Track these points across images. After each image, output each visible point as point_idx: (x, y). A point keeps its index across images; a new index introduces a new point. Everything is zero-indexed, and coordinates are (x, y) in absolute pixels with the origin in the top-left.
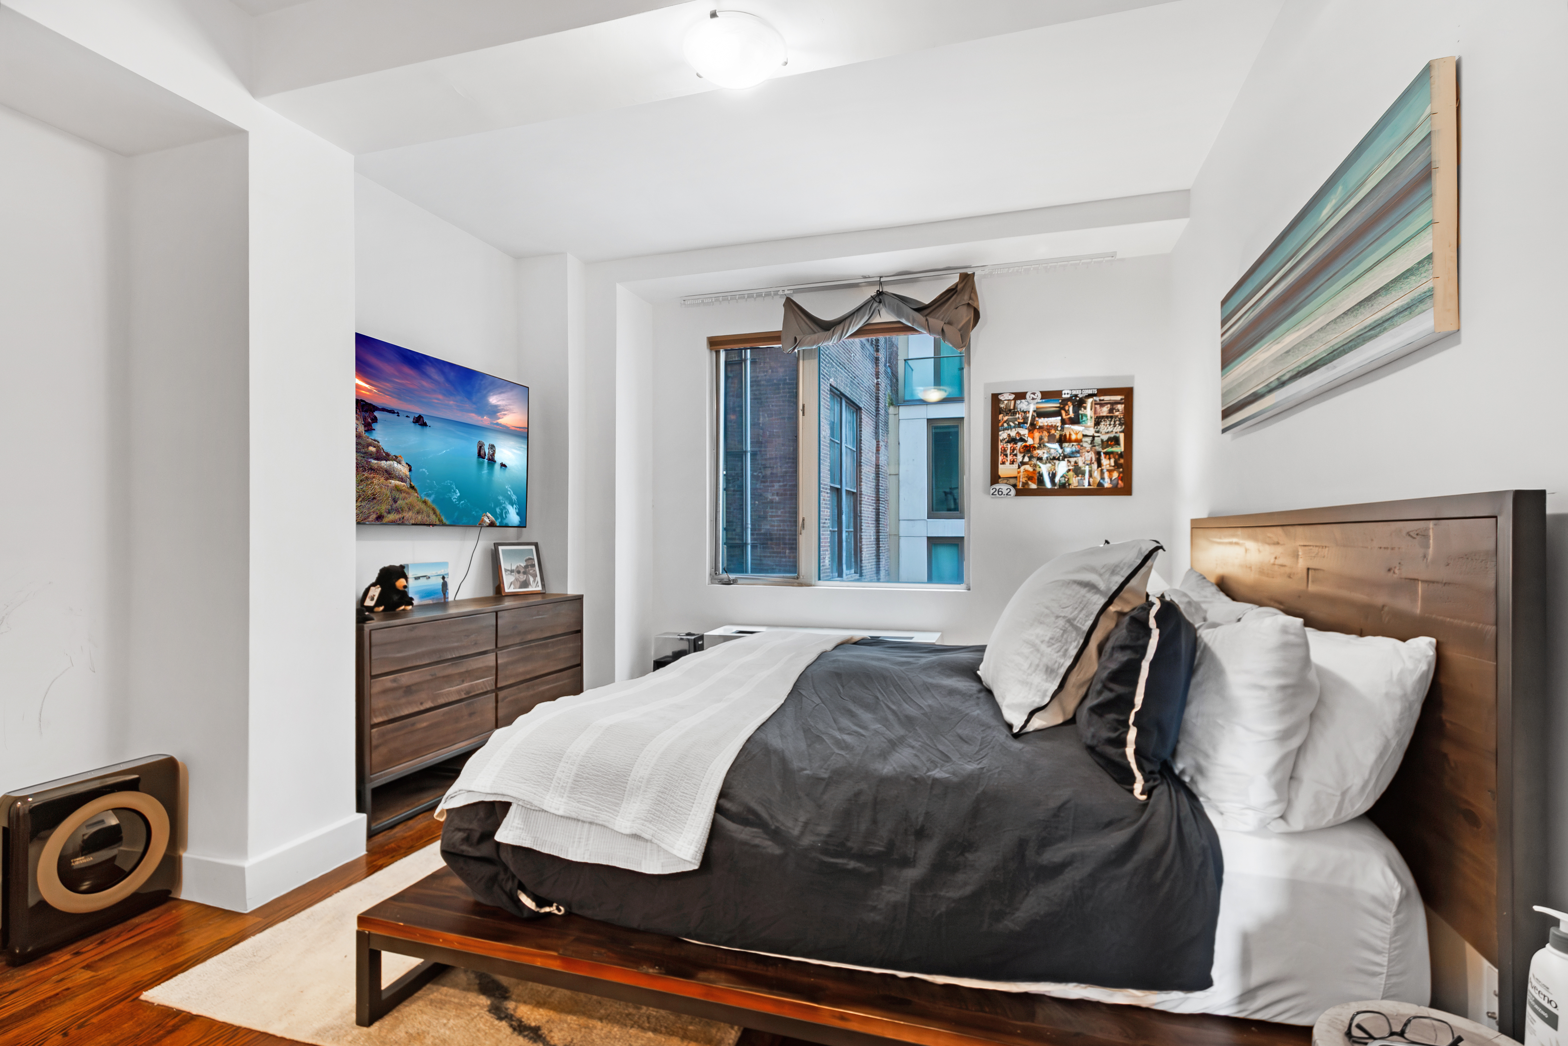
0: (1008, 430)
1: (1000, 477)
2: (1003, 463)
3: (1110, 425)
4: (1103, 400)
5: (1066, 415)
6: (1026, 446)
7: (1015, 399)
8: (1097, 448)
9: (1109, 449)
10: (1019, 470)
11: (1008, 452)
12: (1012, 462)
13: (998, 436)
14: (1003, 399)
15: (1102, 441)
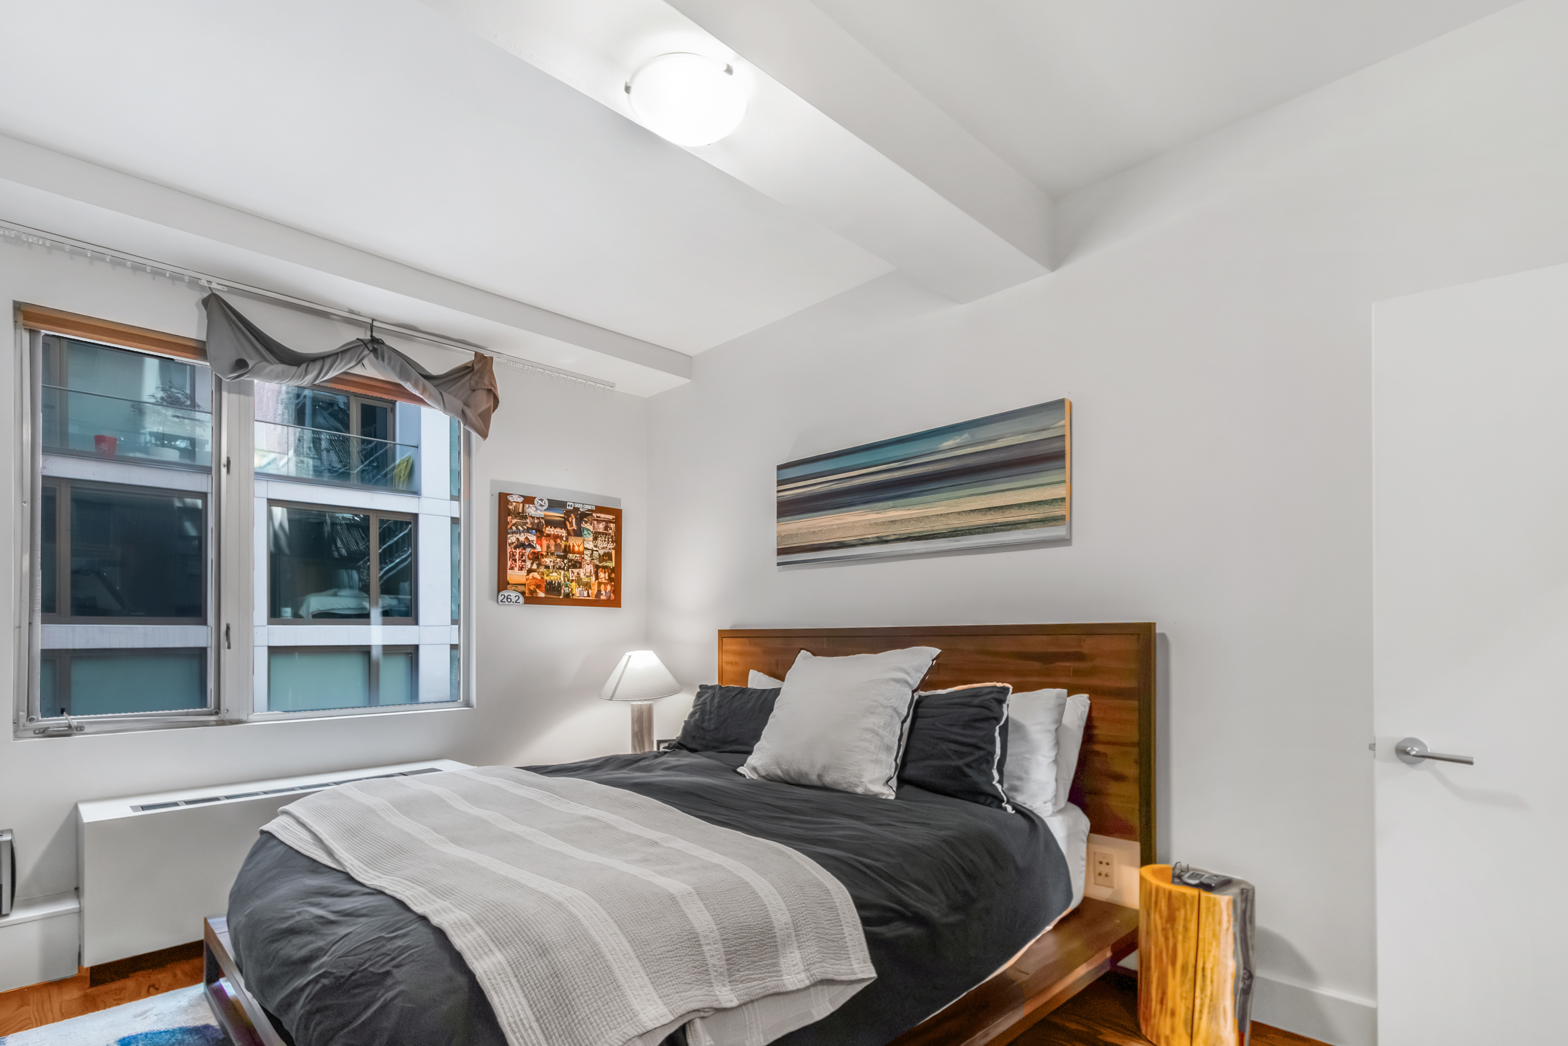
0: (517, 533)
1: (508, 584)
2: (512, 568)
3: (605, 541)
4: (599, 517)
5: (570, 527)
6: (534, 553)
7: (524, 503)
8: (595, 561)
9: (604, 564)
10: (527, 577)
11: (517, 557)
12: (521, 569)
13: (506, 539)
14: (512, 501)
15: (599, 554)
